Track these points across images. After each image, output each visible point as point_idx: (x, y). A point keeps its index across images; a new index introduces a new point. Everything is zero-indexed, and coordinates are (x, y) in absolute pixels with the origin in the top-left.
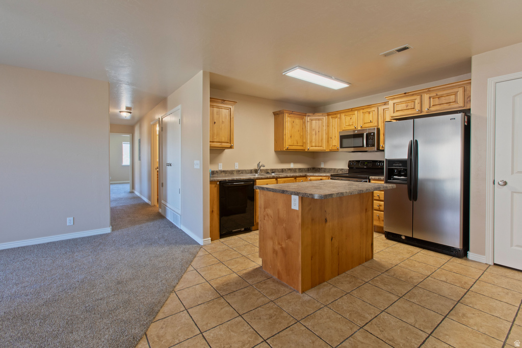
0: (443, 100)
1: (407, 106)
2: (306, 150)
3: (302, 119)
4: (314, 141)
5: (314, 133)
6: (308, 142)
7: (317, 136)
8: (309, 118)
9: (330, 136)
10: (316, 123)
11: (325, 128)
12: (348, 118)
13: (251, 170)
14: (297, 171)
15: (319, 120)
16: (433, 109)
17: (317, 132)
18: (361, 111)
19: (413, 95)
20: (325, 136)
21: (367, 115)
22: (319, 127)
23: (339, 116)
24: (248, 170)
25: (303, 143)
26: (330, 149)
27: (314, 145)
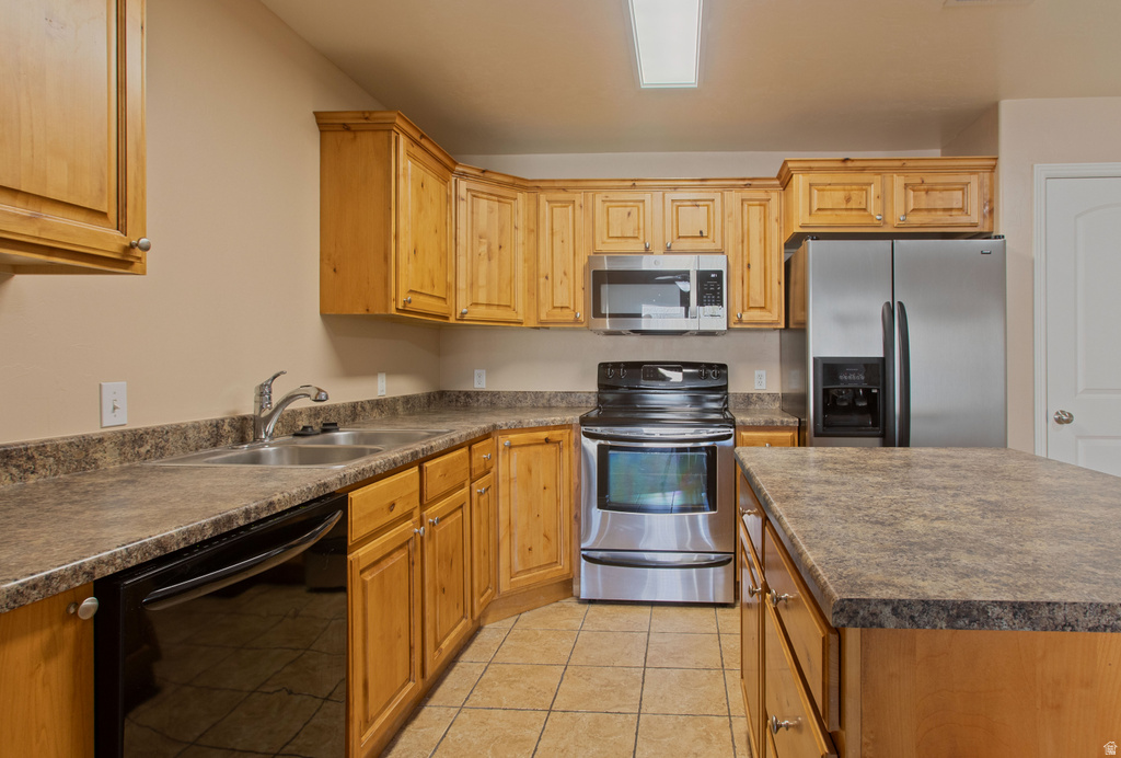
0: (938, 199)
1: (848, 200)
2: (452, 320)
3: (445, 181)
4: (482, 281)
5: (483, 249)
6: (462, 284)
7: (495, 262)
8: (463, 185)
9: (544, 268)
10: (491, 211)
11: (521, 236)
12: (617, 213)
13: (217, 425)
14: (400, 409)
15: (500, 199)
16: (915, 219)
17: (495, 247)
18: (671, 195)
19: (863, 169)
20: (521, 270)
21: (686, 211)
22: (501, 231)
23: (579, 198)
24: (196, 427)
25: (448, 287)
26: (543, 317)
27: (482, 298)
